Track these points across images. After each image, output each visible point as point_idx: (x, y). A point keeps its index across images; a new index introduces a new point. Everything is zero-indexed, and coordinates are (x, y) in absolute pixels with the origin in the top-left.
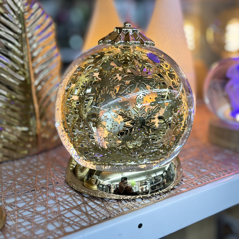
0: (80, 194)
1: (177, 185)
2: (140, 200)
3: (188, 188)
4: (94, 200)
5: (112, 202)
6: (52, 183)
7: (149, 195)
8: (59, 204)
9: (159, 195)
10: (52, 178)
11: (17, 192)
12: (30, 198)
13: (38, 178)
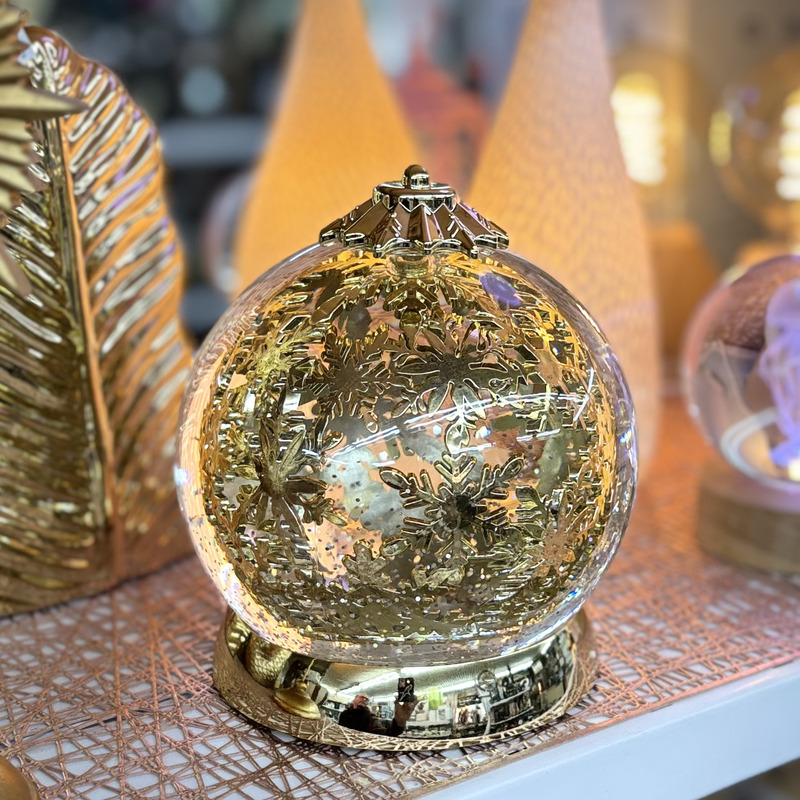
0: (265, 731)
1: (577, 706)
2: (458, 752)
3: (611, 716)
4: (311, 753)
5: (366, 758)
6: (170, 695)
7: (485, 739)
8: (200, 766)
9: (516, 737)
10: (169, 678)
11: (61, 725)
12: (106, 747)
13: (122, 676)
